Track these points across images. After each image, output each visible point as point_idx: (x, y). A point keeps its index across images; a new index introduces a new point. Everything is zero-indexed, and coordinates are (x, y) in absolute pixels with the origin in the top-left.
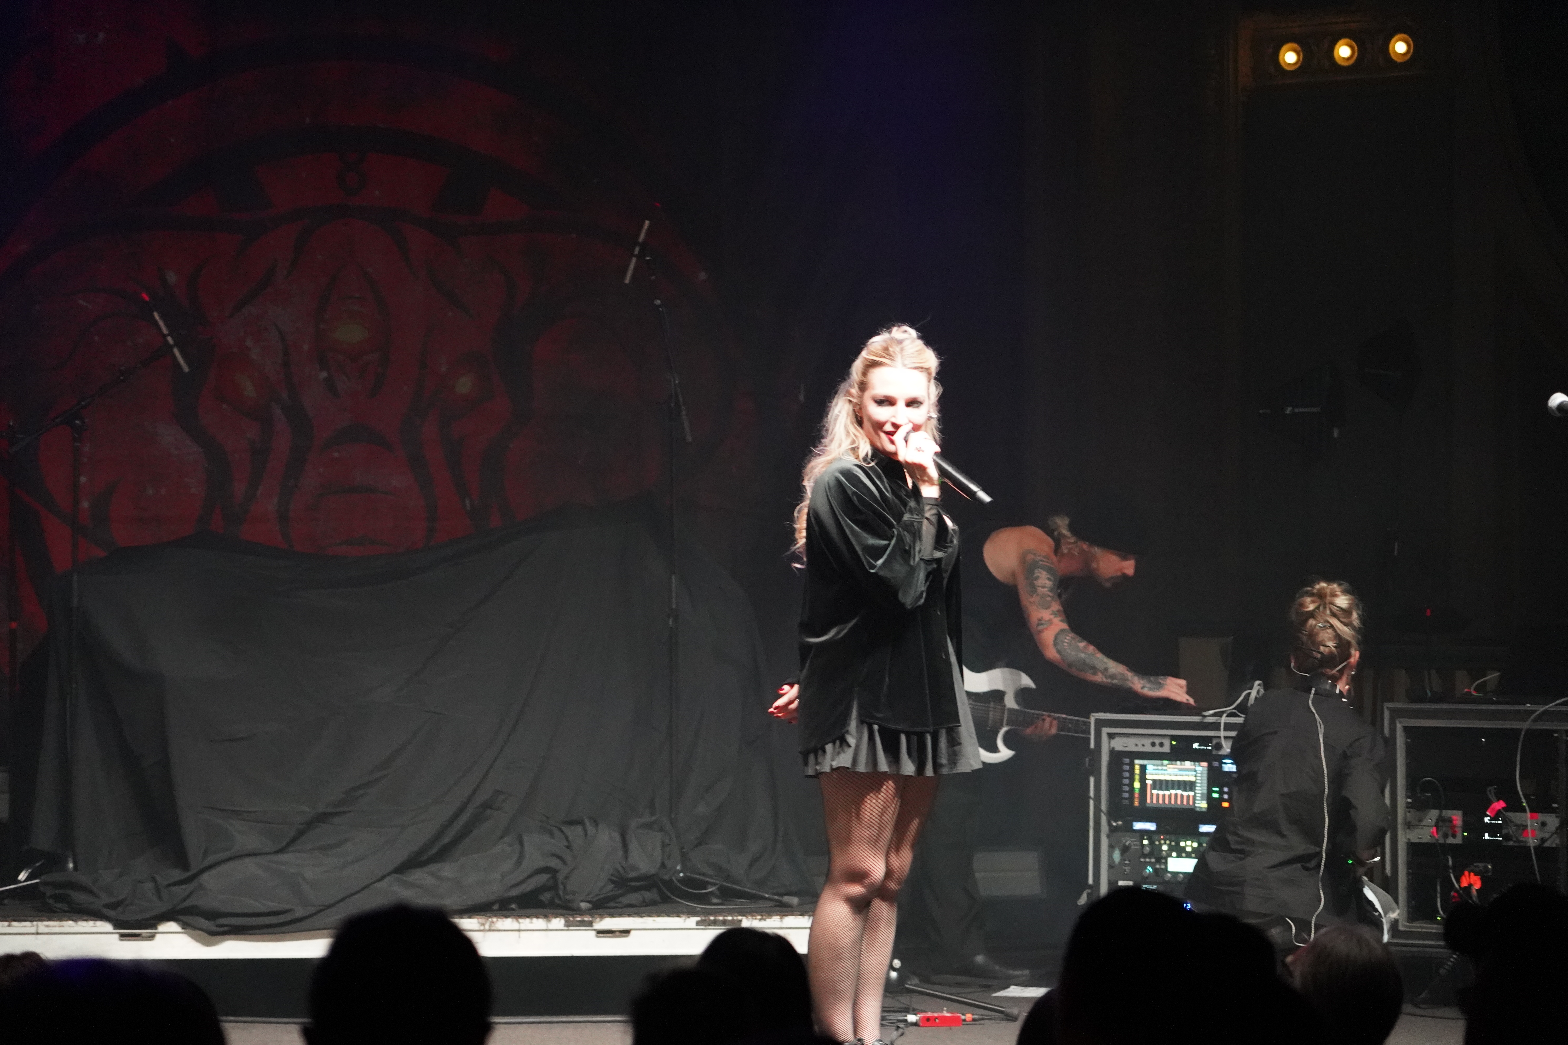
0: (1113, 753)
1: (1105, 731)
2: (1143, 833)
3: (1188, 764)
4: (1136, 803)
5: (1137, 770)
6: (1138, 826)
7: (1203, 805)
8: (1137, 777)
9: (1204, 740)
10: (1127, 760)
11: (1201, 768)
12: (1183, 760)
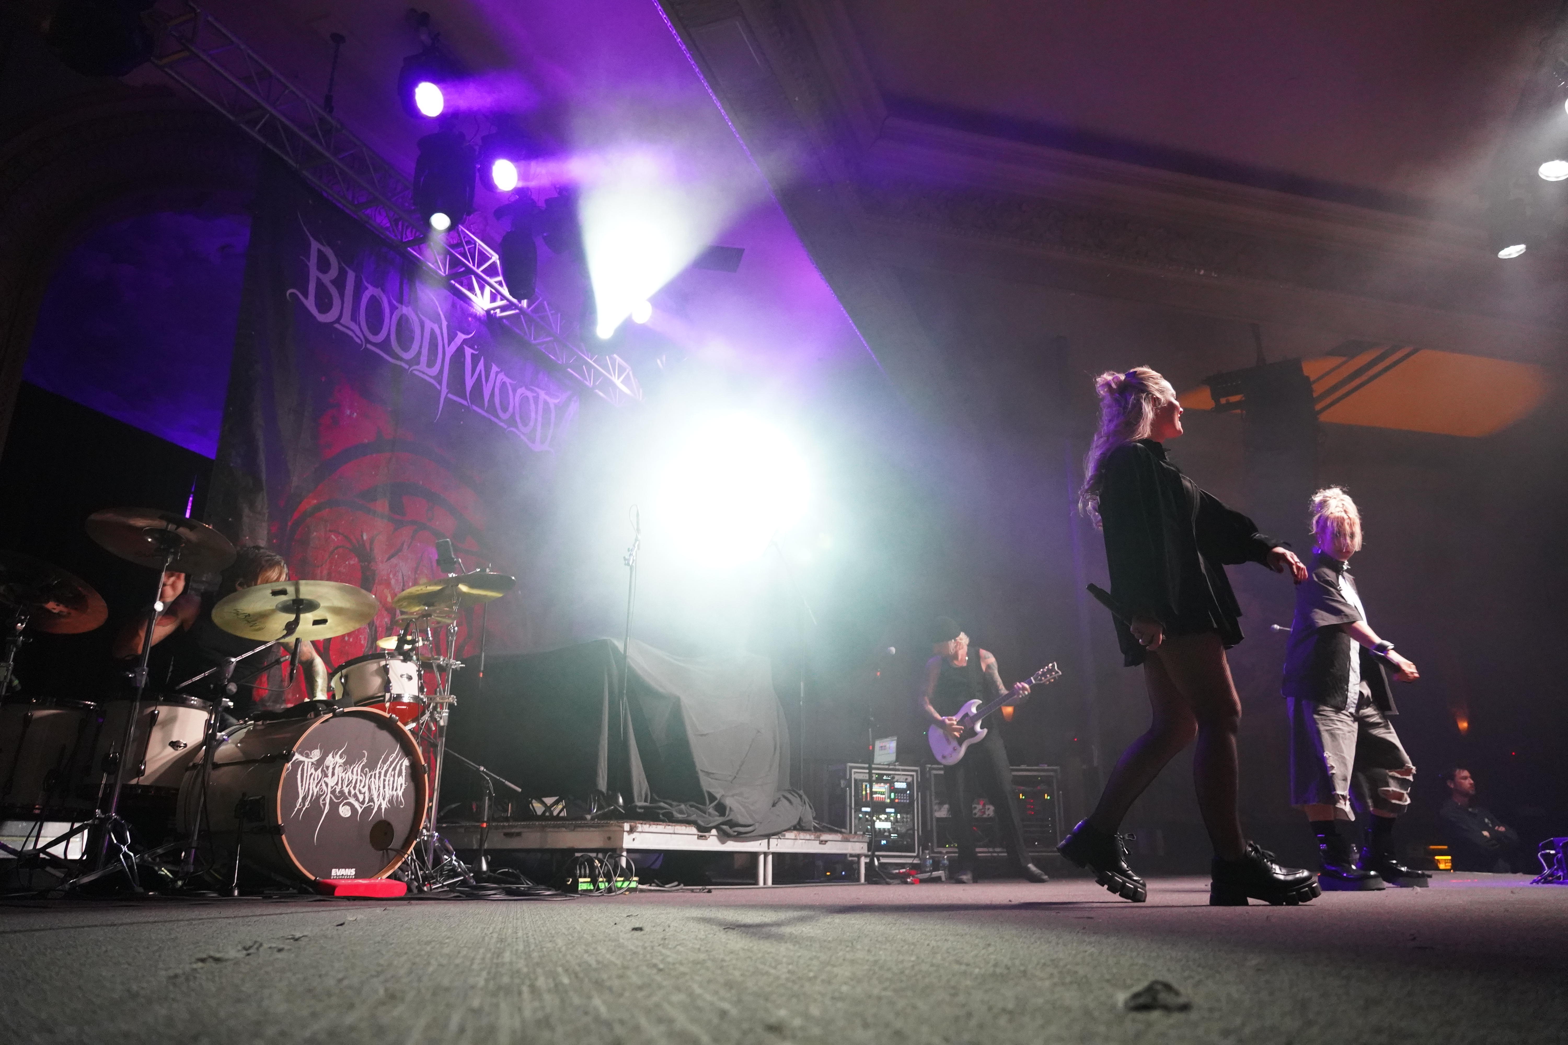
0: (856, 780)
1: (854, 770)
2: (866, 813)
3: (882, 784)
4: (864, 800)
5: (864, 787)
6: (864, 809)
7: (888, 801)
8: (864, 790)
9: (888, 775)
10: (860, 783)
11: (887, 786)
12: (881, 783)
